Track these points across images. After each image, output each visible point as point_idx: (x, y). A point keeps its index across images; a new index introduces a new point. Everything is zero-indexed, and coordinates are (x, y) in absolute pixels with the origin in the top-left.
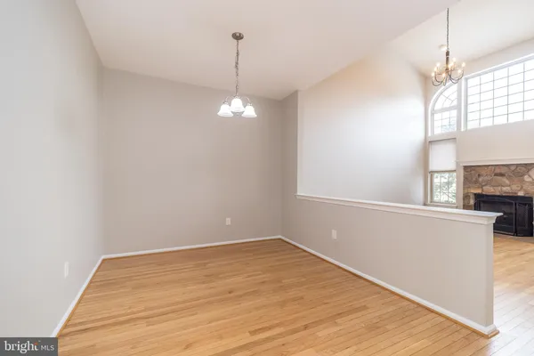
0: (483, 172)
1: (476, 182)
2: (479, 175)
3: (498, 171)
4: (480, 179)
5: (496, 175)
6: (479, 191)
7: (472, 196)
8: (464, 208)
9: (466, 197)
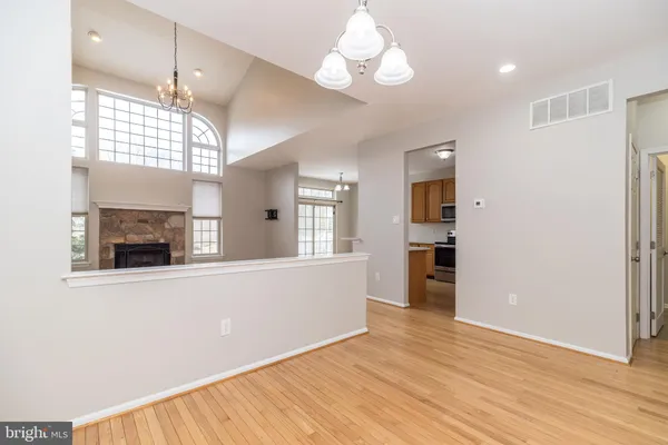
0: (125, 218)
1: (118, 229)
2: (121, 222)
3: (142, 217)
4: (123, 226)
5: (140, 221)
6: (121, 241)
7: (112, 248)
8: (101, 268)
9: (104, 249)
